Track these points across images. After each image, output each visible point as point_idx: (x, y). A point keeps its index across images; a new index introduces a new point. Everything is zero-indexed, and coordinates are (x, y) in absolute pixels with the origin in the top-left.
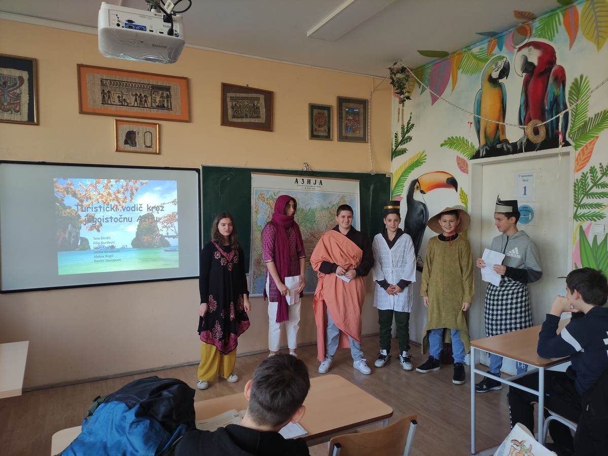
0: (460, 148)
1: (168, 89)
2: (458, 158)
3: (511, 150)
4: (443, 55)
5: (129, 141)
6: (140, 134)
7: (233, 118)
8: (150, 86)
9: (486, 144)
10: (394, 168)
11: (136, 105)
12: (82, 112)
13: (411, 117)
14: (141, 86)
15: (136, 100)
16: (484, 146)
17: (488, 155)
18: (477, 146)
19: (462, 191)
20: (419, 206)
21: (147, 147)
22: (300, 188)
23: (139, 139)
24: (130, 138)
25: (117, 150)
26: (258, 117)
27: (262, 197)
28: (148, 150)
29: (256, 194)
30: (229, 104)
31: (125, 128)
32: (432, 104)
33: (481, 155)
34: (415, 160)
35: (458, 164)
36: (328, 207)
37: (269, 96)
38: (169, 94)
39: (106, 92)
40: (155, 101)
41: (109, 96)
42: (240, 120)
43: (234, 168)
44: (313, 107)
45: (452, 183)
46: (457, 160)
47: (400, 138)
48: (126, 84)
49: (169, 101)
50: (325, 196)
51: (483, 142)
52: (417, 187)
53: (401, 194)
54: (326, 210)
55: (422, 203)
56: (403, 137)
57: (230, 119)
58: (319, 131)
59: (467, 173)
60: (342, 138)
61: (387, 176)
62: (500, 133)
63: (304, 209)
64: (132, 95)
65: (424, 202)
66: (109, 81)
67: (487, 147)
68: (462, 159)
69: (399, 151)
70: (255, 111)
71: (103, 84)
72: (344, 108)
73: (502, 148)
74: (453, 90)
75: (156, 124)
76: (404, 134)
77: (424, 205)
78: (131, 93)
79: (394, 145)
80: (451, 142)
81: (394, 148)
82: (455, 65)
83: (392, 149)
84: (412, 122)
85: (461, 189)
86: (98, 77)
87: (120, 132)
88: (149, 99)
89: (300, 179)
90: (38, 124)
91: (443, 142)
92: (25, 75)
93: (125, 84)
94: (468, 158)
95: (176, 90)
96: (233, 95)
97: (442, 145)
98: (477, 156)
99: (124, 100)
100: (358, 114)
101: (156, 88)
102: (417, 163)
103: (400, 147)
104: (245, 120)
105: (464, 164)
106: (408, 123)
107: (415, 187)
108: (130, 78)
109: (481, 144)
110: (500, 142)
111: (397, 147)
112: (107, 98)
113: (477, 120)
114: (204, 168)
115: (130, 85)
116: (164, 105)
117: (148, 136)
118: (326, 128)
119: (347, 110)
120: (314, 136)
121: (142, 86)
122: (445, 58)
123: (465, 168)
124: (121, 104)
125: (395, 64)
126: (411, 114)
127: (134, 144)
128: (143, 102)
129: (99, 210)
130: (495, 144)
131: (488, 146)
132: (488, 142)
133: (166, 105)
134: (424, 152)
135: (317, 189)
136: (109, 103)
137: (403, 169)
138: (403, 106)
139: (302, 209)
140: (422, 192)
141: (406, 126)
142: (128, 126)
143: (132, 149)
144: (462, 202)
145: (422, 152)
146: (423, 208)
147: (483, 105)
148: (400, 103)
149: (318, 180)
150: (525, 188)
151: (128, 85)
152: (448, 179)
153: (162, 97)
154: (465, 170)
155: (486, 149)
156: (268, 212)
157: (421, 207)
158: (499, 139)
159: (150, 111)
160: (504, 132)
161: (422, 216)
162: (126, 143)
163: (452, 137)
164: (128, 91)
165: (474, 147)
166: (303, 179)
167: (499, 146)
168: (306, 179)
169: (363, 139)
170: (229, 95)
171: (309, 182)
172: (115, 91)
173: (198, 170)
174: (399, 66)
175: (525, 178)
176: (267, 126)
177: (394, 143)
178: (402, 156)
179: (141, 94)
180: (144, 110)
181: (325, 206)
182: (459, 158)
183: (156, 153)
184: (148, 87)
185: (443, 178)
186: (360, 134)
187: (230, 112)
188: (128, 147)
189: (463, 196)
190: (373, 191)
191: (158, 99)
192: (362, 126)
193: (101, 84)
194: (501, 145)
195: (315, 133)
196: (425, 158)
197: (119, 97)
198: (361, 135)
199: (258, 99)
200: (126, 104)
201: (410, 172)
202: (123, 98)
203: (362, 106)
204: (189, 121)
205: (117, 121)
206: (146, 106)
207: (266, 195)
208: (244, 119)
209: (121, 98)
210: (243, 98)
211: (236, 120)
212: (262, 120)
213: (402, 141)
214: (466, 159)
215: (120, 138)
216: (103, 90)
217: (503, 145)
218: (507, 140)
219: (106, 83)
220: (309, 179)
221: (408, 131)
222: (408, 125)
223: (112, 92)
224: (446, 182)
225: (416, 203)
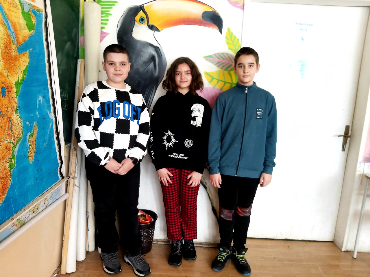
19: (230, 34)
20: (145, 50)
45: (213, 19)
52: (142, 20)
53: (104, 28)
55: (151, 45)
59: (243, 8)
65: (155, 44)
77: (157, 49)
85: (229, 29)
107: (138, 18)
123: (237, 0)
140: (151, 27)
144: (230, 49)
146: (154, 53)
152: (206, 13)
157: (152, 51)
161: (152, 65)
185: (197, 10)
224: (201, 18)
225: (139, 45)
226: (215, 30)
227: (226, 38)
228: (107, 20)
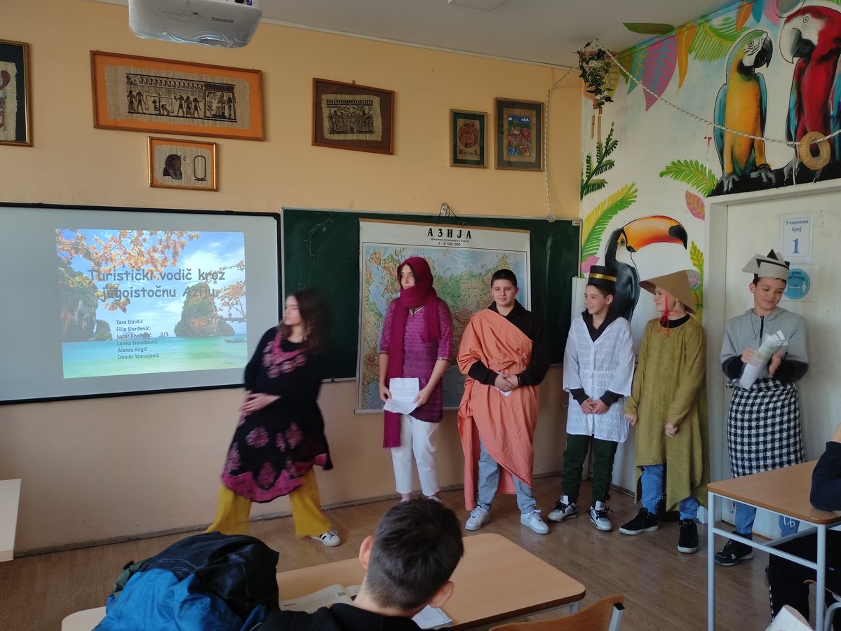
0: (692, 178)
1: (230, 88)
2: (688, 195)
3: (774, 180)
4: (665, 29)
5: (171, 171)
6: (188, 160)
7: (331, 133)
8: (203, 84)
9: (734, 172)
10: (586, 211)
11: (181, 114)
12: (98, 125)
13: (612, 130)
14: (189, 84)
15: (181, 106)
16: (730, 174)
17: (737, 188)
18: (718, 175)
19: (694, 247)
20: (624, 272)
21: (198, 179)
22: (436, 243)
23: (186, 168)
24: (173, 166)
25: (152, 185)
26: (371, 132)
27: (376, 258)
28: (201, 184)
29: (367, 252)
30: (326, 112)
31: (165, 151)
32: (647, 110)
33: (725, 189)
34: (619, 199)
35: (689, 204)
36: (481, 274)
37: (387, 98)
38: (231, 97)
39: (134, 93)
40: (210, 108)
41: (140, 101)
42: (341, 137)
43: (333, 212)
44: (456, 115)
45: (679, 234)
46: (687, 197)
47: (595, 164)
48: (166, 81)
49: (232, 108)
50: (475, 255)
51: (728, 168)
52: (622, 242)
53: (596, 253)
54: (478, 279)
55: (629, 266)
56: (600, 162)
57: (327, 135)
58: (466, 153)
59: (703, 218)
60: (503, 164)
61: (574, 224)
62: (756, 153)
63: (443, 276)
64: (175, 98)
65: (632, 265)
66: (139, 77)
67: (735, 177)
68: (695, 196)
69: (593, 185)
70: (365, 123)
71: (130, 82)
72: (505, 116)
73: (760, 178)
74: (680, 86)
75: (212, 144)
76: (601, 157)
77: (633, 270)
78: (173, 97)
79: (585, 175)
80: (677, 170)
81: (585, 179)
82: (683, 44)
83: (582, 180)
84: (614, 138)
85: (693, 243)
86: (122, 70)
87: (156, 157)
88: (202, 105)
89: (436, 229)
90: (31, 145)
91: (664, 170)
92: (11, 68)
93: (164, 82)
94: (704, 195)
95: (243, 90)
96: (332, 97)
97: (662, 175)
98: (718, 190)
99: (163, 106)
100: (527, 125)
101: (211, 88)
102: (622, 203)
103: (594, 178)
104: (349, 137)
105: (698, 205)
106: (608, 140)
107: (619, 241)
108: (172, 72)
109: (726, 171)
110: (756, 169)
111: (589, 177)
112: (136, 103)
113: (718, 134)
114: (286, 212)
115: (173, 83)
116: (223, 114)
117: (200, 161)
118: (477, 148)
119: (510, 119)
120: (457, 161)
121: (191, 85)
122: (667, 35)
123: (700, 210)
124: (158, 112)
125: (588, 45)
126: (613, 124)
127: (178, 175)
128: (192, 110)
129: (125, 278)
130: (748, 172)
131: (737, 175)
132: (737, 169)
133: (227, 114)
134: (633, 185)
135: (463, 244)
136: (140, 111)
137: (599, 213)
138: (600, 113)
139: (440, 277)
140: (630, 249)
141: (604, 145)
142: (169, 147)
143: (175, 182)
144: (695, 265)
145: (629, 184)
146: (632, 275)
147: (729, 110)
148: (595, 107)
149: (465, 231)
150: (796, 241)
151: (167, 83)
152: (672, 228)
153: (221, 101)
154: (700, 213)
155: (733, 180)
156: (386, 281)
157: (629, 273)
158: (754, 163)
159: (203, 123)
160: (762, 152)
161: (629, 286)
162: (166, 173)
163: (679, 161)
164: (169, 92)
165: (714, 176)
166: (441, 230)
167: (754, 175)
168: (445, 230)
169: (536, 166)
170: (325, 97)
171: (450, 234)
172: (149, 92)
173: (276, 216)
174: (593, 48)
175: (797, 226)
176: (385, 146)
177: (585, 171)
178: (598, 192)
179: (188, 98)
180: (193, 122)
181: (476, 272)
182: (690, 194)
183: (212, 190)
184: (200, 86)
185: (665, 227)
186: (530, 157)
187: (327, 124)
188: (169, 180)
189: (697, 256)
190: (551, 247)
191: (215, 105)
192: (534, 144)
193: (128, 81)
194: (757, 172)
195: (460, 157)
196: (635, 194)
197: (154, 102)
198: (533, 159)
199: (370, 103)
200: (165, 113)
201: (611, 218)
202: (161, 104)
203: (534, 113)
204: (262, 138)
205: (152, 139)
206: (196, 115)
207: (382, 254)
208: (349, 135)
209: (158, 104)
210: (346, 102)
211: (336, 137)
212: (377, 136)
213: (597, 168)
214: (701, 195)
215: (156, 167)
216: (131, 92)
217: (760, 174)
218: (767, 165)
219: (135, 81)
220: (450, 229)
221: (607, 153)
222: (607, 143)
223: (144, 94)
224: (668, 234)
225: (620, 267)
226: (680, 246)
227: (691, 253)
228: (599, 245)
